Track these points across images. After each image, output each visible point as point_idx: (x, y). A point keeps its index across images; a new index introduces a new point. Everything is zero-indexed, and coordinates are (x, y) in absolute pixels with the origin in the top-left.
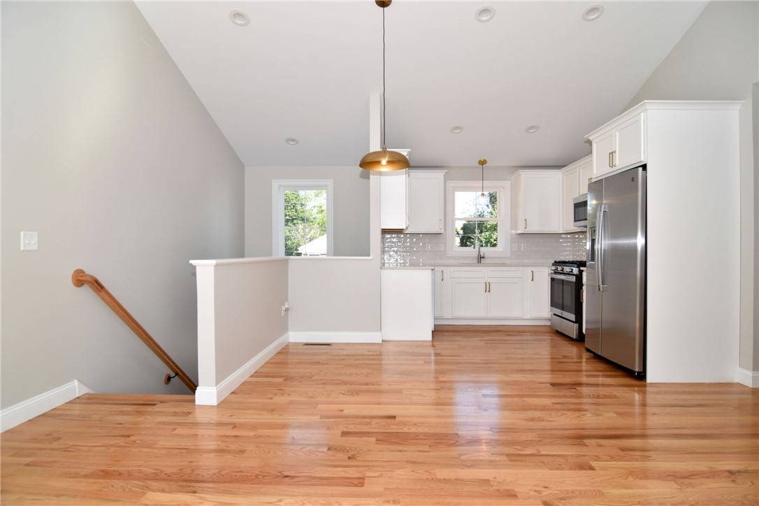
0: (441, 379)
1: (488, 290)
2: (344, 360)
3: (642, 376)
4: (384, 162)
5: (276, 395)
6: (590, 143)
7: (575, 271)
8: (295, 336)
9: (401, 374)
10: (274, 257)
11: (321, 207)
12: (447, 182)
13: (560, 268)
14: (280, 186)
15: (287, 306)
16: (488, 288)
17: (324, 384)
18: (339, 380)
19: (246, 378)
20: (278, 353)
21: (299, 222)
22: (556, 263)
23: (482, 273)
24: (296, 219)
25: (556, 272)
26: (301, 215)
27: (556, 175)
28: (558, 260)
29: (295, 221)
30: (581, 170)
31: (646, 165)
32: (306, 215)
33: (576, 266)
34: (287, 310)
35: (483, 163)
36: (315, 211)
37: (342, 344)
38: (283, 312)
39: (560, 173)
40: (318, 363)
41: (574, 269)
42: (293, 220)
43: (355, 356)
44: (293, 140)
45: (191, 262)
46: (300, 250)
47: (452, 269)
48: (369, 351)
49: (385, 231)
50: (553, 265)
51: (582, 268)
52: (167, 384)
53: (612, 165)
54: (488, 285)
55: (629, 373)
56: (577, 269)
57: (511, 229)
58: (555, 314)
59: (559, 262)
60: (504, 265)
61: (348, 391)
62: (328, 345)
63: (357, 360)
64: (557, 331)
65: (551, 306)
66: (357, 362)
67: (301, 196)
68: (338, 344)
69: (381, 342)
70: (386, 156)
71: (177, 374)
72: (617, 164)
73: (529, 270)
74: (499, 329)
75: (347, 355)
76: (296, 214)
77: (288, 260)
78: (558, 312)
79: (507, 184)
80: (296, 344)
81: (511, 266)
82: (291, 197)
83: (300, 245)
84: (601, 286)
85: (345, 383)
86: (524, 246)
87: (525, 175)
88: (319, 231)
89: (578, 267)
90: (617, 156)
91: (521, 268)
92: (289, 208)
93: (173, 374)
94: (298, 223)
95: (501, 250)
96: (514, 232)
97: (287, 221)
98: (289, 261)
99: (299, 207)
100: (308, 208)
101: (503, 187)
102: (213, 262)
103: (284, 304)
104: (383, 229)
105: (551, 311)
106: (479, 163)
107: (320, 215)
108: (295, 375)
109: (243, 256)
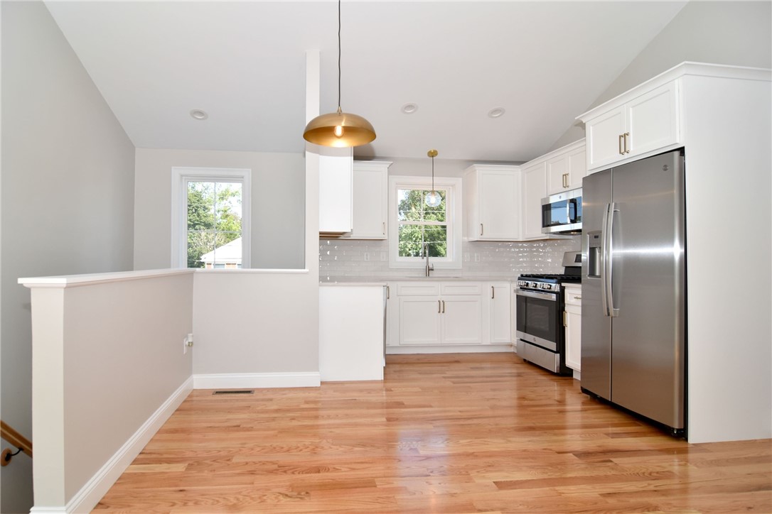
0: (422, 452)
1: (442, 310)
2: (274, 419)
3: (682, 434)
4: (339, 131)
5: (174, 504)
6: (582, 125)
7: (555, 287)
8: (203, 381)
9: (364, 446)
10: (172, 270)
11: (226, 211)
12: (390, 176)
13: (531, 284)
14: (182, 176)
15: (190, 340)
16: (442, 308)
17: (252, 473)
18: (273, 463)
19: (125, 468)
20: (177, 410)
21: (202, 227)
22: (523, 277)
23: (435, 290)
24: (197, 224)
25: (522, 288)
26: (204, 220)
27: (516, 171)
28: (525, 274)
29: (197, 227)
30: (550, 165)
31: (683, 148)
32: (210, 220)
33: (555, 281)
34: (191, 345)
35: (433, 154)
36: (219, 215)
37: (268, 390)
38: (185, 348)
39: (520, 170)
40: (237, 428)
41: (553, 285)
42: (194, 225)
43: (288, 411)
44: (201, 113)
45: (21, 281)
46: (203, 259)
47: (400, 284)
48: (307, 402)
49: (324, 236)
50: (519, 279)
51: (563, 284)
52: (4, 465)
53: (623, 150)
54: (442, 303)
55: (662, 429)
56: (558, 286)
57: (463, 236)
58: (521, 340)
59: (527, 276)
60: (457, 279)
61: (292, 487)
62: (248, 392)
63: (293, 419)
64: (525, 360)
65: (518, 329)
66: (295, 423)
67: (204, 198)
68: (261, 390)
69: (319, 385)
70: (341, 120)
71: (21, 449)
72: (632, 149)
73: (488, 286)
74: (457, 358)
75: (277, 411)
76: (198, 219)
77: (192, 273)
78: (530, 337)
79: (458, 182)
80: (203, 392)
81: (469, 280)
82: (193, 200)
83: (202, 254)
84: (612, 309)
85: (283, 469)
86: (478, 256)
87: (481, 170)
88: (224, 237)
89: (559, 282)
90: (630, 139)
91: (478, 284)
92: (190, 212)
93: (15, 450)
94: (200, 229)
95: (450, 260)
96: (466, 239)
97: (189, 226)
98: (194, 274)
99: (201, 211)
100: (212, 212)
101: (453, 186)
102: (62, 281)
103: (187, 337)
104: (320, 233)
105: (517, 336)
106: (429, 155)
107: (225, 221)
108: (205, 455)
109: (129, 267)
